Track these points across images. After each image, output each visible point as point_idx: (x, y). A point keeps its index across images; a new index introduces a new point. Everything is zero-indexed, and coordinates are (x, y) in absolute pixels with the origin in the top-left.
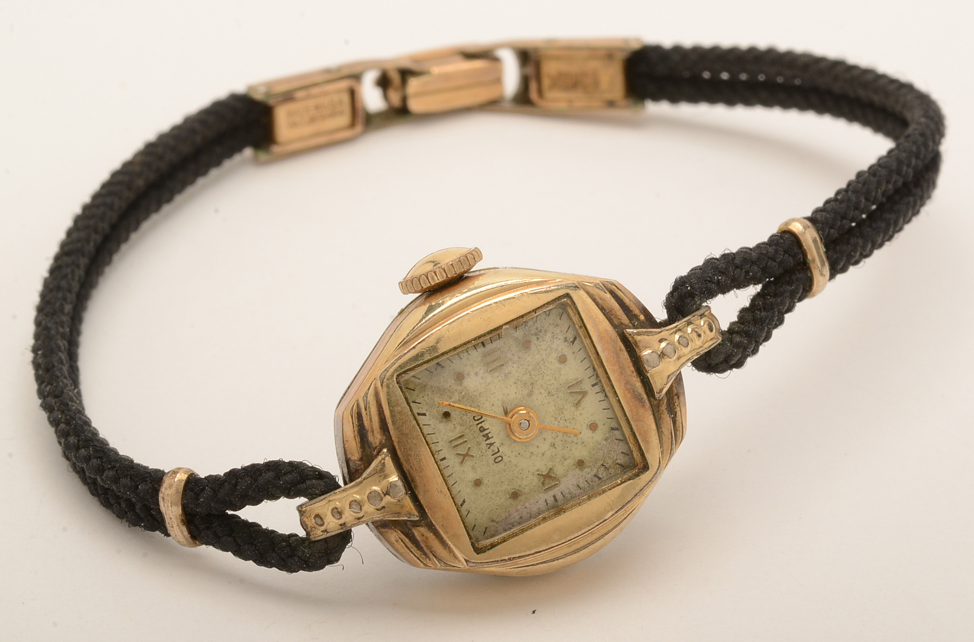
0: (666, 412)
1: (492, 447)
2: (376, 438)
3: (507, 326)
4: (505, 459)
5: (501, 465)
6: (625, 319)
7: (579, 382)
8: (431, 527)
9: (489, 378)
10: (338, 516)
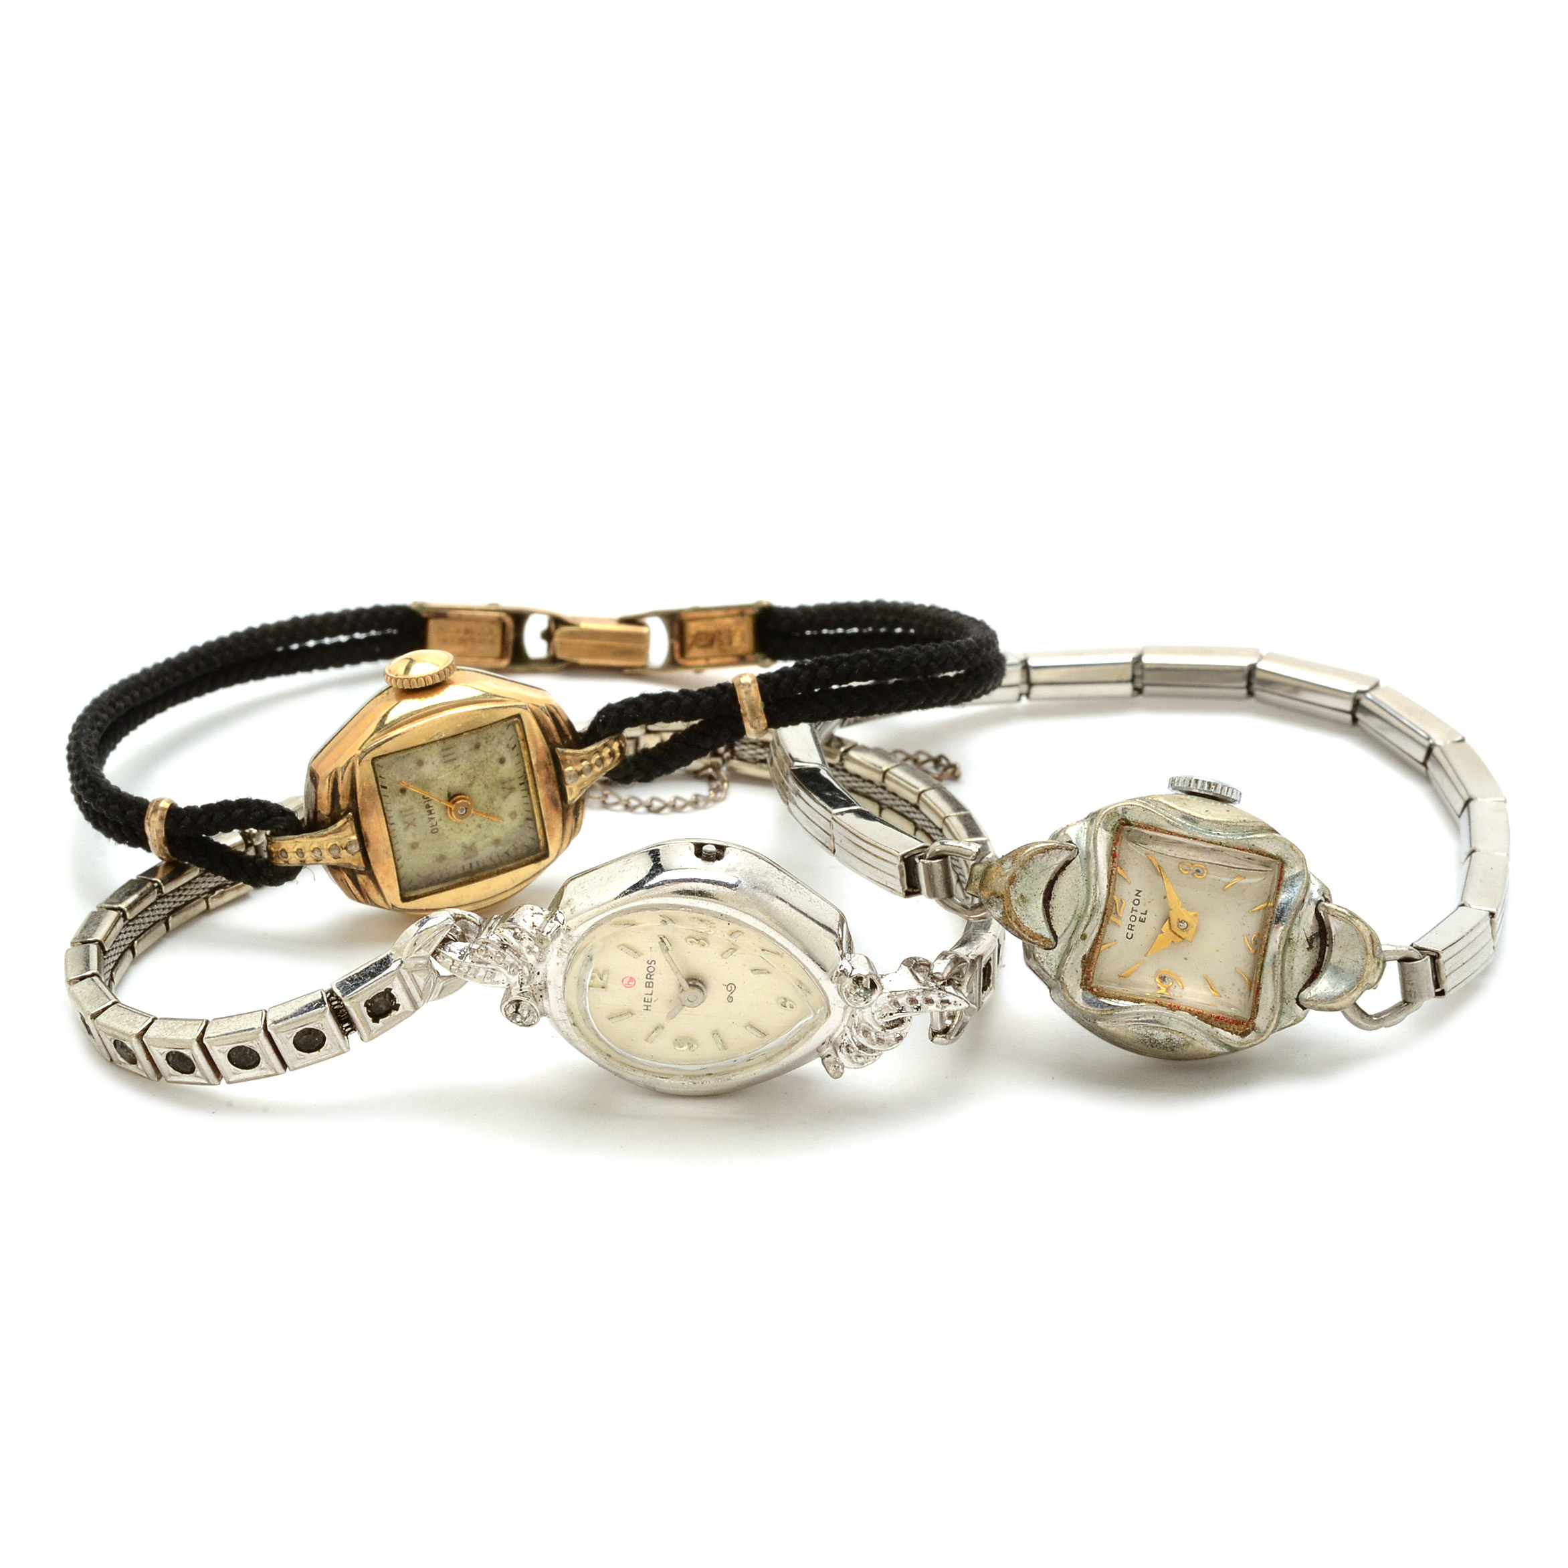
0: (572, 814)
1: (432, 821)
2: (343, 803)
3: (467, 733)
4: (440, 831)
5: (436, 835)
6: (558, 740)
7: (510, 780)
8: (372, 876)
9: (442, 767)
10: (301, 855)
